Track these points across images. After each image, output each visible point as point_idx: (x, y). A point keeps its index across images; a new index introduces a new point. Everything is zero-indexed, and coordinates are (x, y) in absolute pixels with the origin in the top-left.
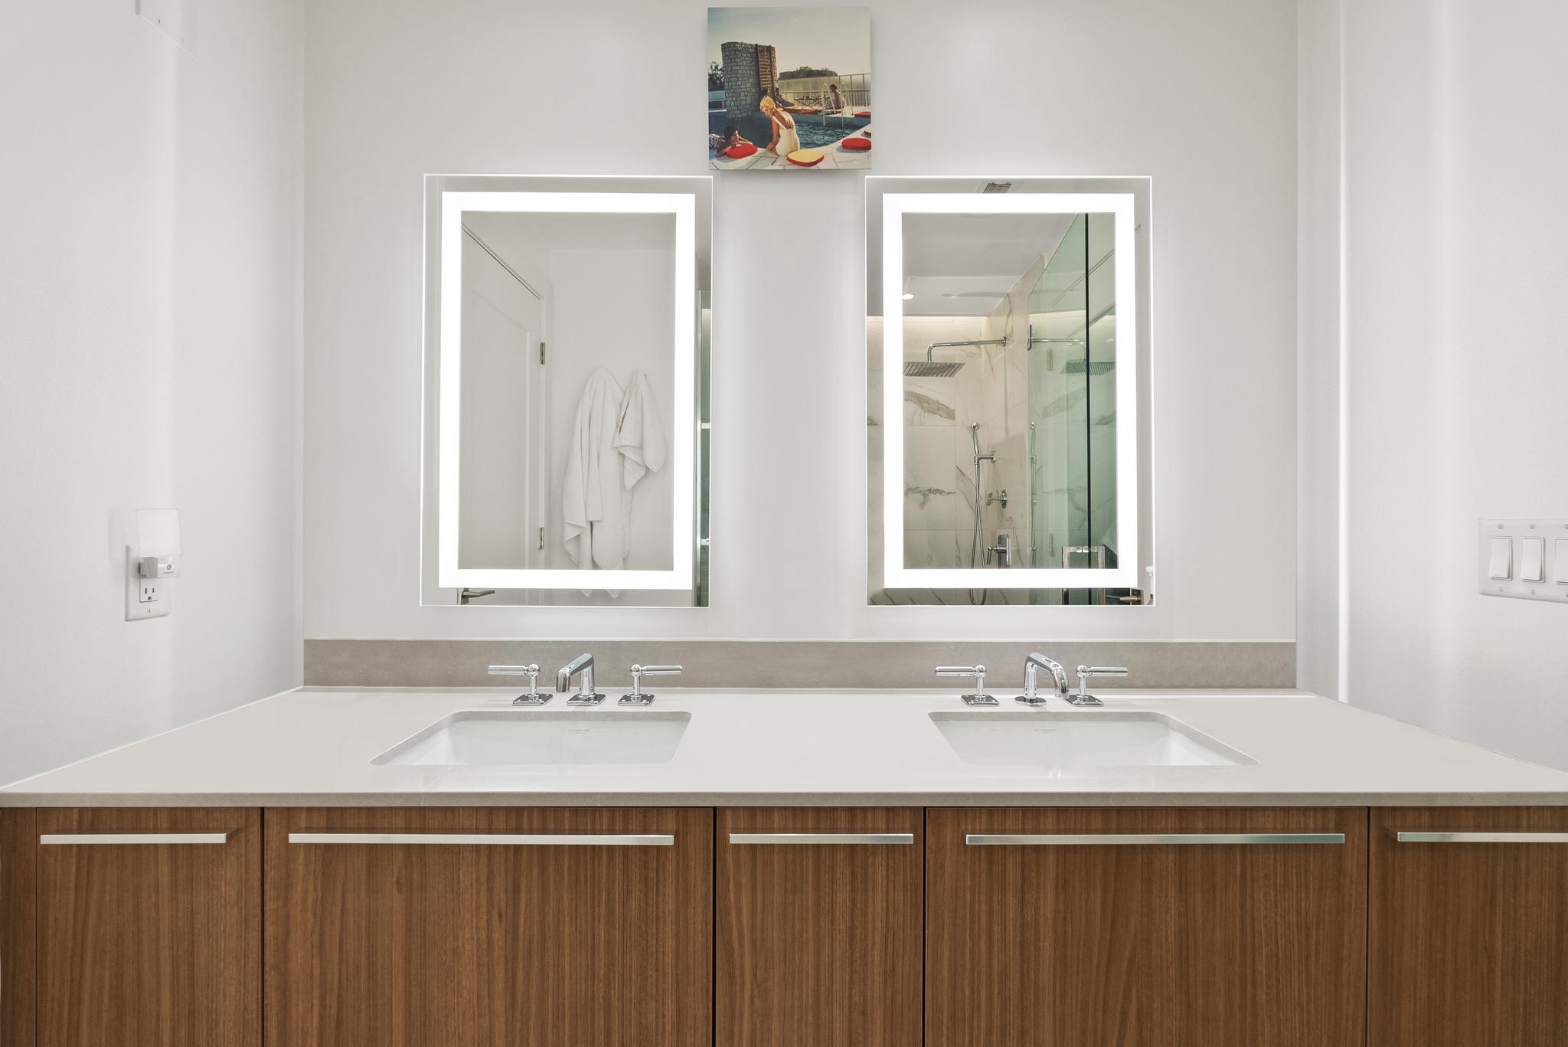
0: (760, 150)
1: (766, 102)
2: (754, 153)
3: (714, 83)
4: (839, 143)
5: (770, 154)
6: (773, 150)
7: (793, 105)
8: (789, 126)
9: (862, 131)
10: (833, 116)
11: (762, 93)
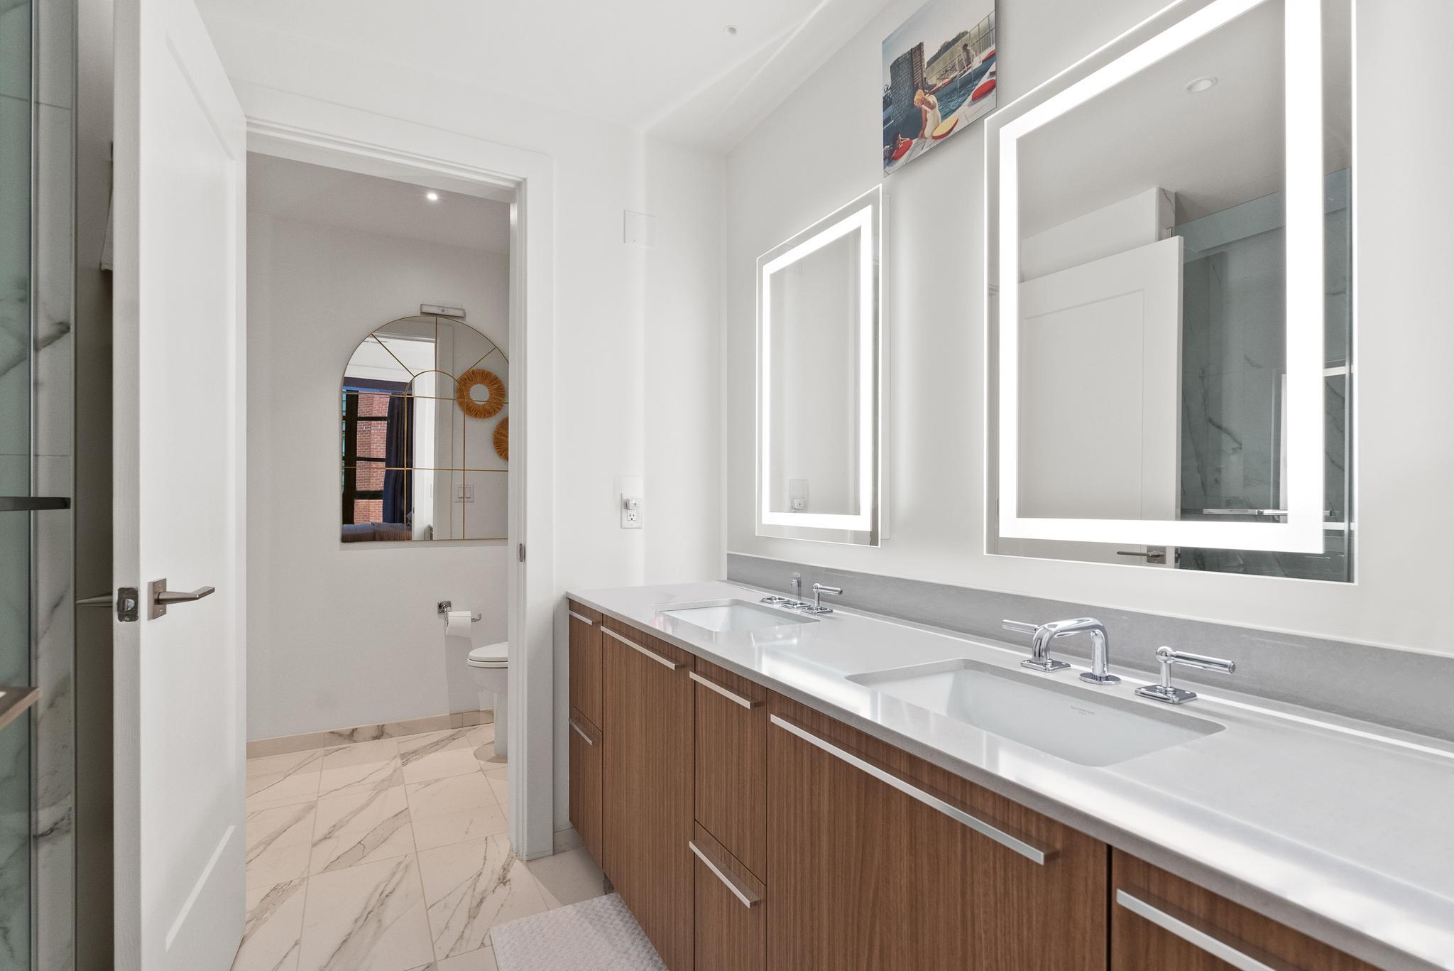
0: (914, 141)
1: (919, 94)
2: (910, 146)
3: (887, 102)
4: (970, 98)
5: (920, 141)
6: (923, 136)
7: (935, 85)
8: (932, 107)
9: (988, 73)
10: (967, 73)
11: (915, 89)
